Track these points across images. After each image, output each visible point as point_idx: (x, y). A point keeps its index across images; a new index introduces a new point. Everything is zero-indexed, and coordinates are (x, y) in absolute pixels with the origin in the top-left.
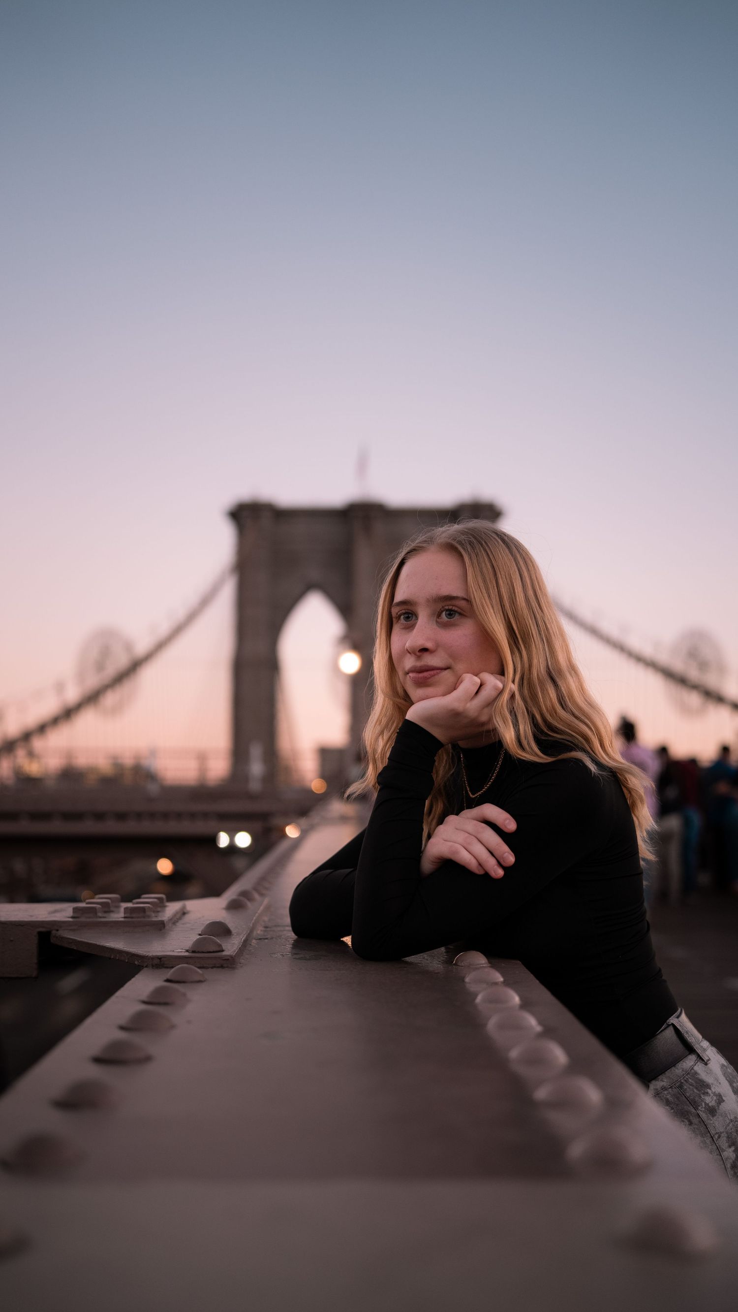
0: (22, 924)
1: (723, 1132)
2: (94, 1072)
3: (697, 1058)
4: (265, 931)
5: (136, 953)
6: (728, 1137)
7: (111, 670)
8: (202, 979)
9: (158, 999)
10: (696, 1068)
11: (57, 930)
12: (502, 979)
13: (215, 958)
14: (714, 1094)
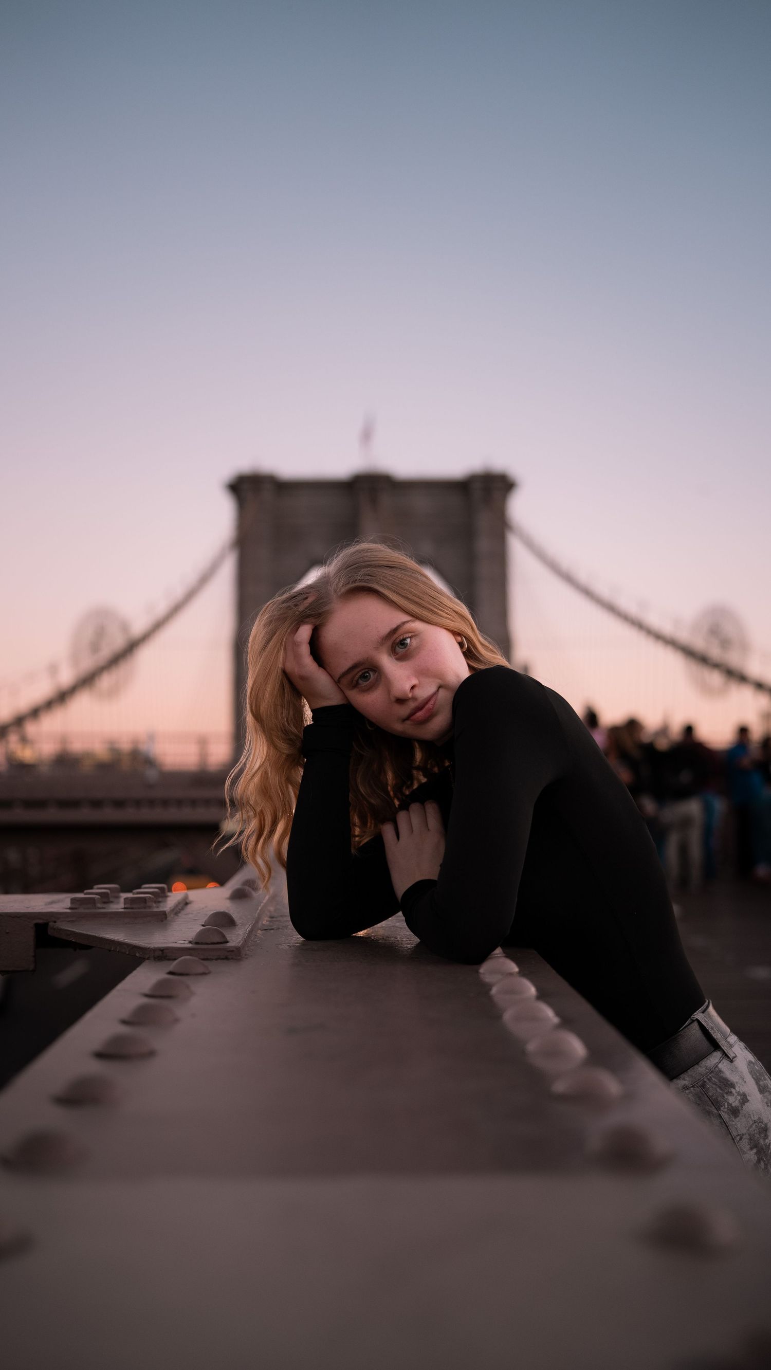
0: (18, 916)
1: (745, 1134)
2: (95, 1067)
3: (723, 1055)
4: (270, 921)
5: (137, 945)
6: (750, 1139)
7: (106, 652)
8: (207, 972)
9: (161, 993)
10: (720, 1066)
11: (55, 922)
12: (516, 969)
13: (220, 949)
14: (738, 1093)
